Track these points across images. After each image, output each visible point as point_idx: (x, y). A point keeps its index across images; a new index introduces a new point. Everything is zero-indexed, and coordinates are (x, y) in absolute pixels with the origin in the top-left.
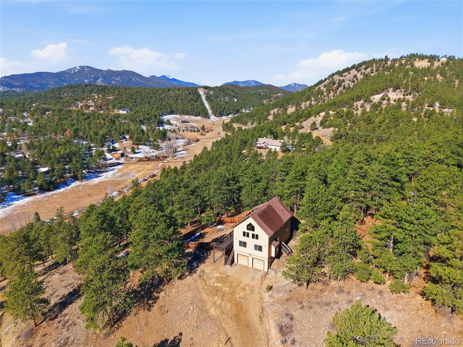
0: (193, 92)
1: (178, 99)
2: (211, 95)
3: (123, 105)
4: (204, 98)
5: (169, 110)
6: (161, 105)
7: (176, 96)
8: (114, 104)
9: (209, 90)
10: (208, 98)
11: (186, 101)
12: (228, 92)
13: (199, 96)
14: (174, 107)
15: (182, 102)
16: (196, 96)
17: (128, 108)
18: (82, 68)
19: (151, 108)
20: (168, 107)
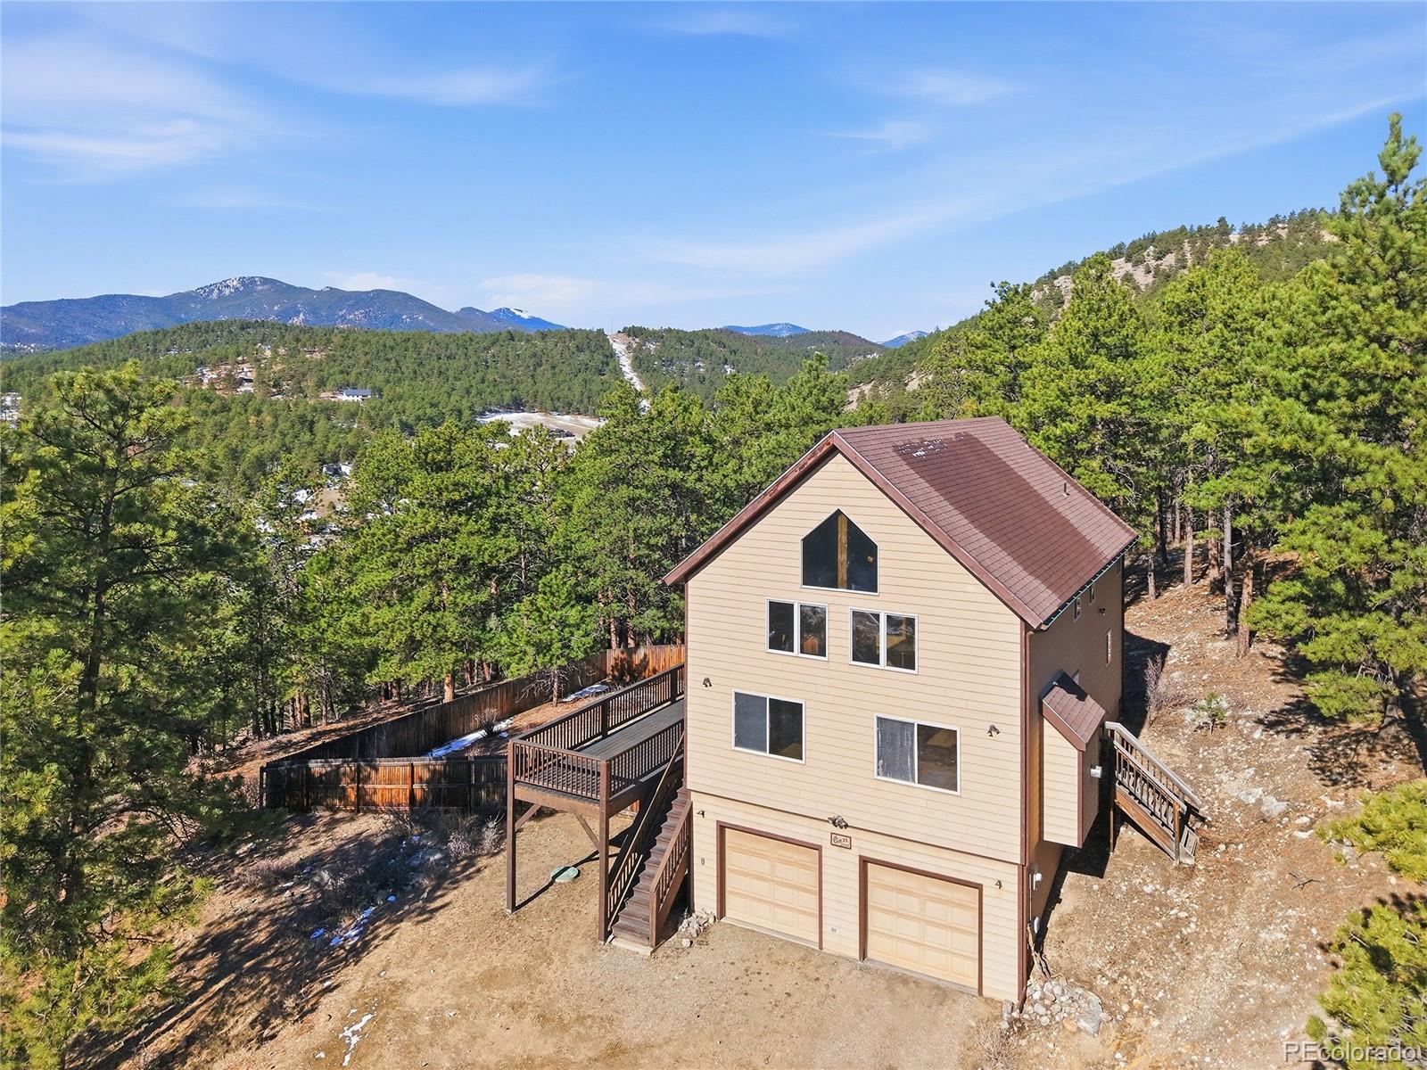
0: (593, 343)
1: (541, 366)
2: (650, 355)
3: (352, 378)
4: (626, 363)
5: (507, 396)
6: (483, 381)
7: (535, 355)
8: (325, 374)
9: (646, 340)
10: (639, 363)
11: (567, 370)
12: (705, 346)
13: (612, 355)
14: (525, 388)
15: (554, 374)
16: (599, 357)
17: (368, 386)
18: (248, 283)
19: (446, 388)
20: (507, 387)
